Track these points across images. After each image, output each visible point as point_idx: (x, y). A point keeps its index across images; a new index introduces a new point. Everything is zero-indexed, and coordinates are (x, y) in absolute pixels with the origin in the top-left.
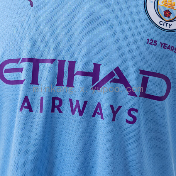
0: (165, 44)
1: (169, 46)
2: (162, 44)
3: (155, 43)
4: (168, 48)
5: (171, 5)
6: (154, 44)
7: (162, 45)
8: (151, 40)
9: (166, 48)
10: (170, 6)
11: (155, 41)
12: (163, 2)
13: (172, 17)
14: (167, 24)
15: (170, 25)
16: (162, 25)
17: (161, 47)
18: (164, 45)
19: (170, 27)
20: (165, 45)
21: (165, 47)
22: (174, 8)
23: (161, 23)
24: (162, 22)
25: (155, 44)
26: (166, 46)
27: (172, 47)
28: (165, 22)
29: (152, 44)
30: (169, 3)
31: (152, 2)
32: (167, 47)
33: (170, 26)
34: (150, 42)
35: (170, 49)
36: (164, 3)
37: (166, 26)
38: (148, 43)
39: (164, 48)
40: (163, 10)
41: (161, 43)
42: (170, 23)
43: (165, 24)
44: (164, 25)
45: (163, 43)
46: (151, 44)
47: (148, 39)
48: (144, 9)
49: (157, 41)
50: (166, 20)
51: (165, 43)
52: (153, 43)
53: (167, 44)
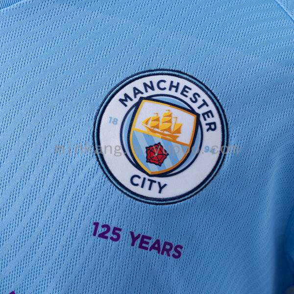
0: (144, 237)
1: (158, 242)
2: (135, 236)
3: (114, 233)
4: (153, 247)
5: (169, 129)
6: (112, 238)
7: (134, 239)
8: (103, 226)
9: (146, 249)
10: (166, 133)
11: (115, 229)
12: (147, 123)
13: (168, 164)
14: (152, 182)
15: (162, 185)
16: (137, 185)
17: (133, 245)
18: (141, 241)
19: (160, 192)
20: (145, 240)
21: (144, 245)
22: (178, 140)
23: (136, 180)
24: (139, 177)
25: (115, 237)
26: (148, 243)
27: (166, 243)
28: (147, 177)
29: (106, 238)
30: (163, 126)
31: (115, 121)
32: (150, 245)
33: (161, 188)
34: (101, 230)
35: (158, 249)
36: (149, 126)
37: (150, 189)
38: (95, 234)
39: (141, 246)
40: (144, 145)
41: (132, 233)
42: (163, 181)
43: (147, 183)
44: (142, 186)
45: (139, 235)
46: (102, 236)
47: (96, 224)
48: (91, 140)
49: (120, 230)
50: (150, 173)
51: (145, 234)
52: (110, 234)
53: (150, 238)
